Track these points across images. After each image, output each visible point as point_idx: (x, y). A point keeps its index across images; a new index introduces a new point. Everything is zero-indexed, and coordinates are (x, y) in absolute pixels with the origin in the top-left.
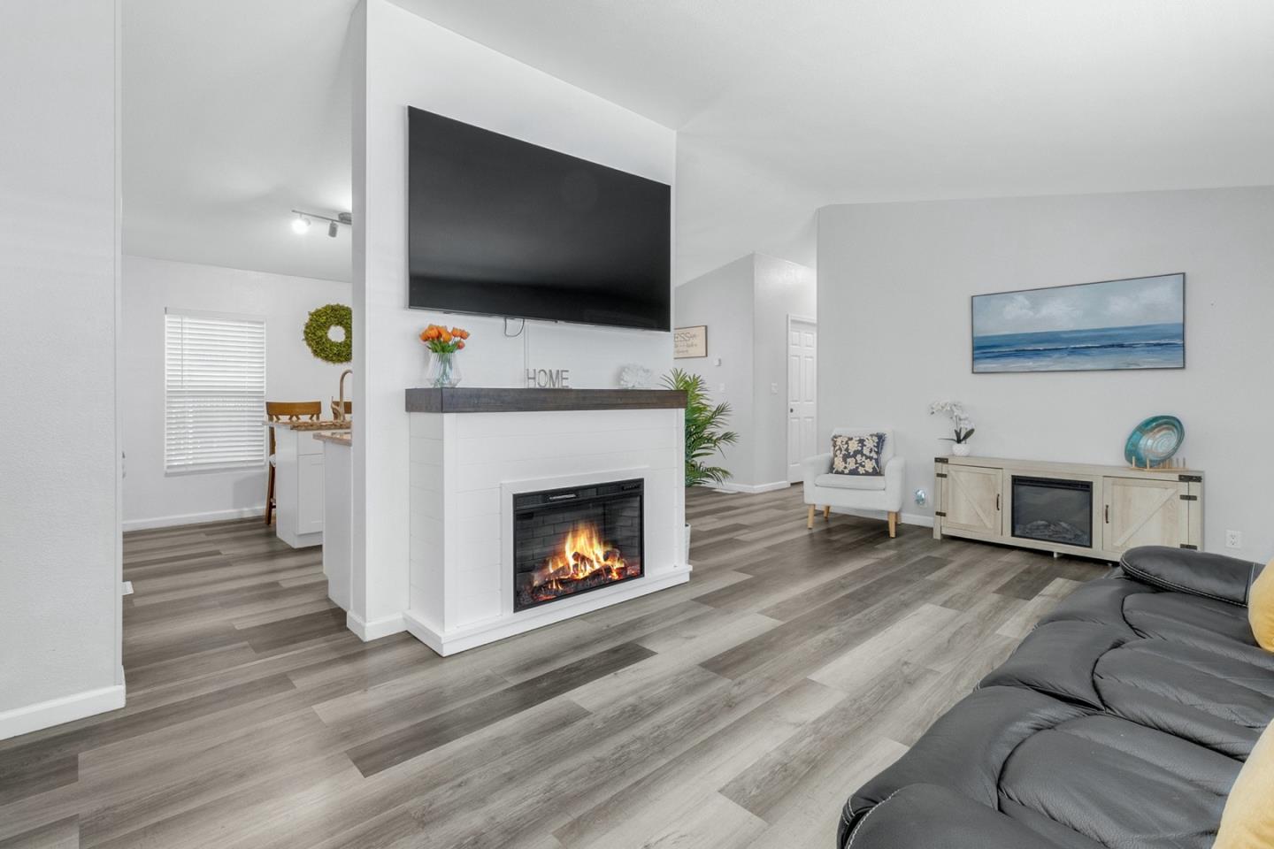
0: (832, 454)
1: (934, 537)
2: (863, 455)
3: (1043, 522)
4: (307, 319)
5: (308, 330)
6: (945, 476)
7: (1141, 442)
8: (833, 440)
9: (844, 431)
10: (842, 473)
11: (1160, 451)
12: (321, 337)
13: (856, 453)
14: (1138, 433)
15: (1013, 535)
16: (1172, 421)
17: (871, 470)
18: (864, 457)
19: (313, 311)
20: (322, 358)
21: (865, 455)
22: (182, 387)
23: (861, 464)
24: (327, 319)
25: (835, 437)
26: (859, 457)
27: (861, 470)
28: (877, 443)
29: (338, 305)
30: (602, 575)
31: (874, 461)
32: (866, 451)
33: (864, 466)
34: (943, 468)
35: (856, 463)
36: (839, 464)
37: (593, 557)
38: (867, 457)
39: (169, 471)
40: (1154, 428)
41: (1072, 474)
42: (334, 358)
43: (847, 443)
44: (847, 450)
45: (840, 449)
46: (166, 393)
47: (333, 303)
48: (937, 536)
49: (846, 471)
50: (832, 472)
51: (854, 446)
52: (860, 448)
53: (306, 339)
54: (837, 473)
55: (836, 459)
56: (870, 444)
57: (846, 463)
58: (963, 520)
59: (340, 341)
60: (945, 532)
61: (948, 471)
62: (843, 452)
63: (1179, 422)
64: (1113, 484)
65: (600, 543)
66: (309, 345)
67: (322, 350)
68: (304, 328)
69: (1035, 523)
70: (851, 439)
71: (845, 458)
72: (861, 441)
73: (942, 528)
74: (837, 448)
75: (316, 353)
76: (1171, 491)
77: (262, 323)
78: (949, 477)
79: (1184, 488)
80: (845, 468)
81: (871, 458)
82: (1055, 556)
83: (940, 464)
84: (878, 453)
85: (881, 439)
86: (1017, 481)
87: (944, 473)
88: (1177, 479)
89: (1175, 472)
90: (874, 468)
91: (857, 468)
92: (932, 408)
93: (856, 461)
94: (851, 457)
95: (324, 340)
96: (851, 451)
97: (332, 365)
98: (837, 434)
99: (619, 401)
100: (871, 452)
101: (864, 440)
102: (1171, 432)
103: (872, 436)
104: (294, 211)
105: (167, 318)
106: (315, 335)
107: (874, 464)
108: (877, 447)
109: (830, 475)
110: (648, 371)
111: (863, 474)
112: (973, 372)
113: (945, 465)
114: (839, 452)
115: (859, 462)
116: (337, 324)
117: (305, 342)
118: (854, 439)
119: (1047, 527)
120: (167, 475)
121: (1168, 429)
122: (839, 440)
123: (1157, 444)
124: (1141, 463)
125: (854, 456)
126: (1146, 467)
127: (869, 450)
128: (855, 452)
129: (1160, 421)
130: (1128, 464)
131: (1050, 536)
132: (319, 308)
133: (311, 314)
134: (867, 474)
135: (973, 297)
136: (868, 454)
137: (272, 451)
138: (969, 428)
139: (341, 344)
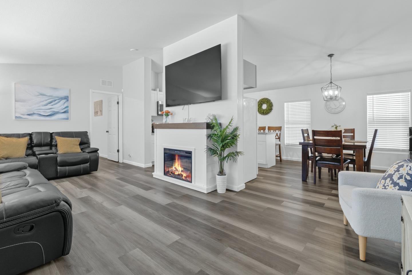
30: (180, 176)
37: (179, 170)
65: (180, 167)
116: (264, 104)
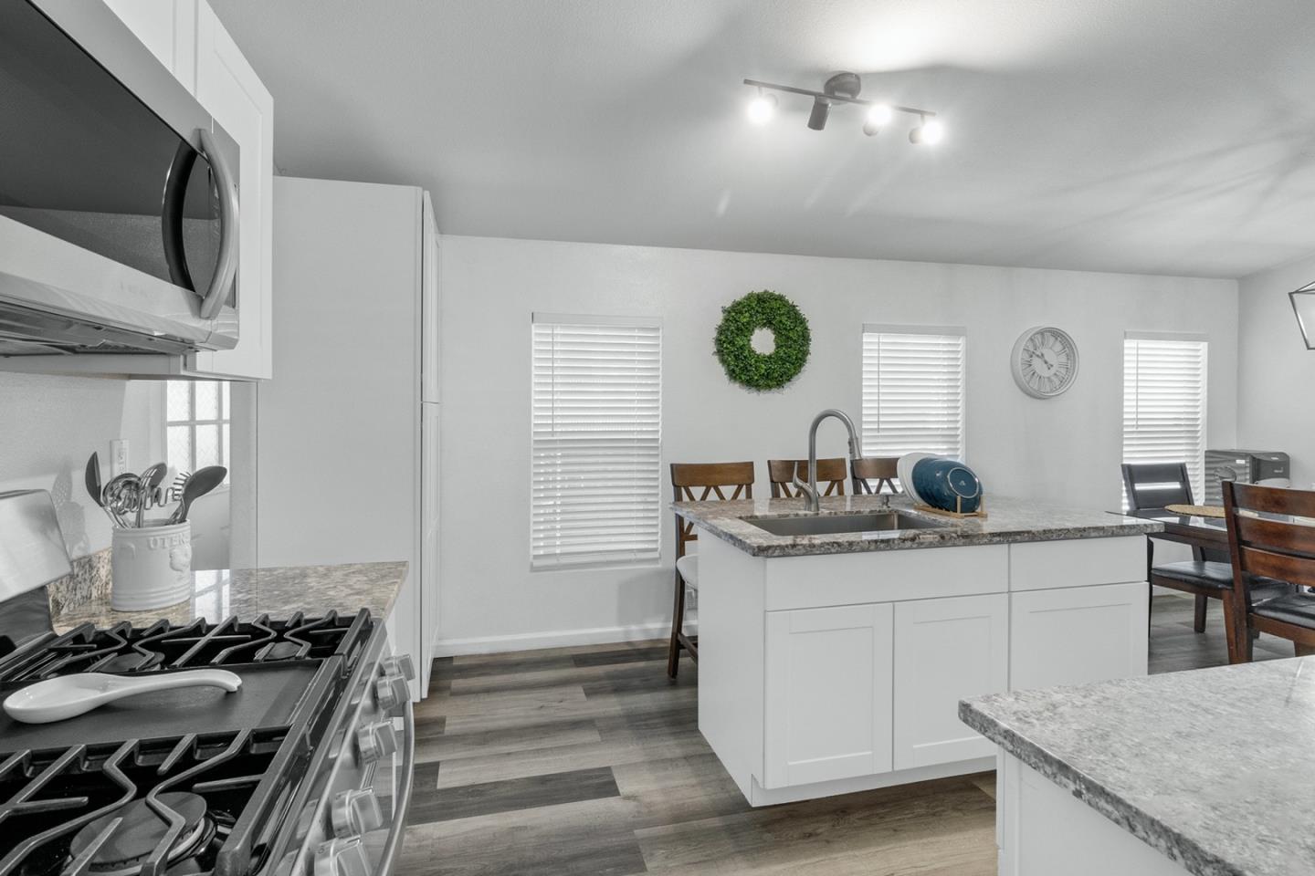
4: (719, 319)
5: (723, 338)
12: (742, 348)
19: (728, 305)
20: (742, 382)
22: (553, 433)
24: (751, 316)
29: (766, 292)
39: (537, 563)
42: (761, 382)
46: (532, 442)
47: (759, 290)
53: (719, 352)
59: (768, 354)
66: (723, 361)
67: (745, 369)
68: (715, 334)
75: (733, 375)
77: (657, 329)
95: (746, 353)
97: (755, 394)
104: (747, 82)
105: (534, 329)
106: (734, 345)
116: (764, 325)
117: (716, 358)
120: (534, 569)
132: (738, 299)
133: (724, 311)
137: (681, 552)
139: (770, 357)
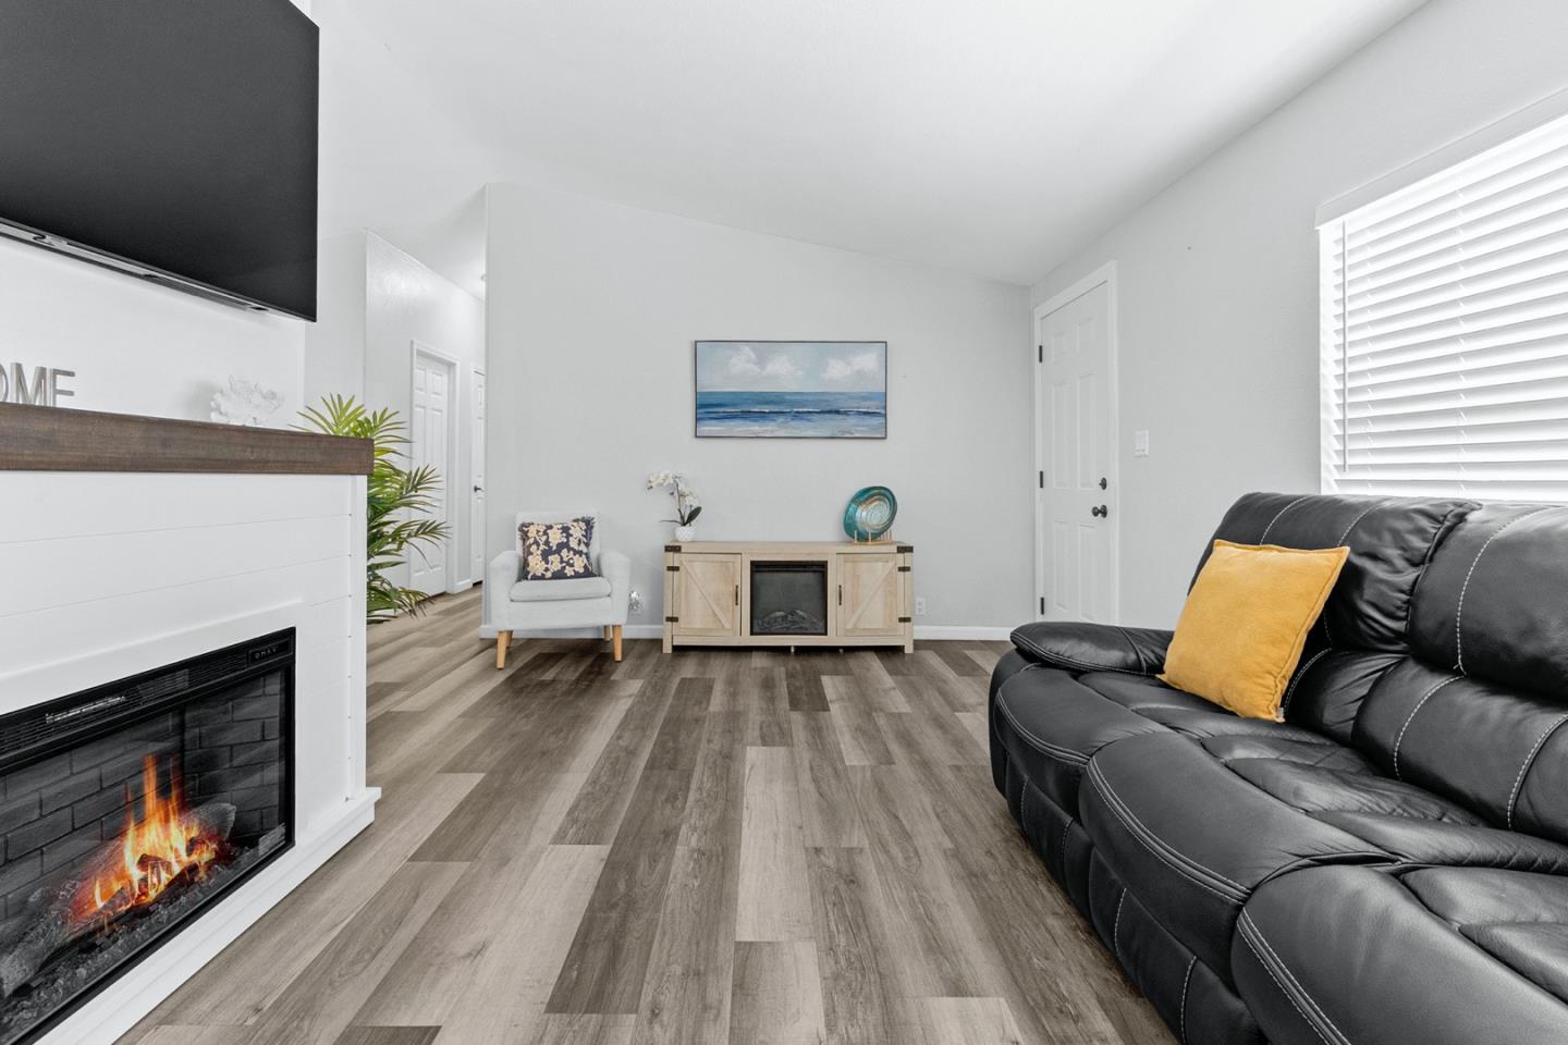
0: (519, 551)
1: (664, 652)
2: (570, 549)
3: (782, 613)
6: (677, 569)
7: (858, 514)
8: (521, 530)
9: (538, 517)
10: (542, 577)
11: (875, 522)
13: (561, 546)
14: (853, 505)
15: (752, 633)
16: (883, 491)
17: (582, 571)
18: (572, 552)
21: (573, 549)
23: (568, 563)
25: (523, 525)
26: (564, 552)
27: (569, 571)
28: (586, 531)
31: (584, 556)
32: (573, 544)
33: (572, 565)
34: (674, 559)
35: (562, 562)
36: (536, 564)
38: (576, 552)
40: (867, 499)
41: (809, 554)
43: (545, 533)
44: (547, 543)
45: (536, 543)
48: (668, 649)
49: (549, 575)
50: (527, 579)
51: (556, 537)
52: (565, 540)
54: (535, 578)
55: (530, 558)
56: (577, 532)
57: (547, 563)
58: (698, 624)
60: (678, 642)
61: (681, 562)
62: (542, 547)
63: (891, 493)
64: (845, 562)
69: (773, 615)
70: (550, 527)
71: (545, 555)
72: (565, 530)
73: (672, 637)
74: (531, 541)
76: (891, 564)
78: (682, 569)
79: (901, 560)
80: (547, 569)
81: (580, 553)
82: (793, 650)
83: (671, 553)
84: (587, 545)
85: (589, 523)
86: (757, 567)
87: (676, 565)
88: (895, 551)
89: (892, 543)
90: (585, 567)
91: (564, 568)
92: (650, 482)
93: (562, 558)
94: (554, 553)
96: (554, 544)
98: (527, 521)
99: (249, 455)
100: (579, 544)
101: (569, 529)
102: (882, 503)
103: (576, 521)
107: (585, 561)
108: (585, 536)
109: (524, 582)
110: (273, 395)
111: (571, 577)
112: (696, 436)
113: (677, 555)
114: (534, 548)
115: (565, 559)
118: (555, 527)
119: (784, 618)
121: (879, 499)
122: (532, 532)
123: (869, 516)
124: (863, 538)
125: (558, 551)
126: (867, 540)
127: (576, 541)
128: (558, 545)
129: (872, 492)
130: (849, 538)
131: (787, 628)
134: (577, 575)
135: (696, 342)
136: (576, 548)
138: (695, 506)
